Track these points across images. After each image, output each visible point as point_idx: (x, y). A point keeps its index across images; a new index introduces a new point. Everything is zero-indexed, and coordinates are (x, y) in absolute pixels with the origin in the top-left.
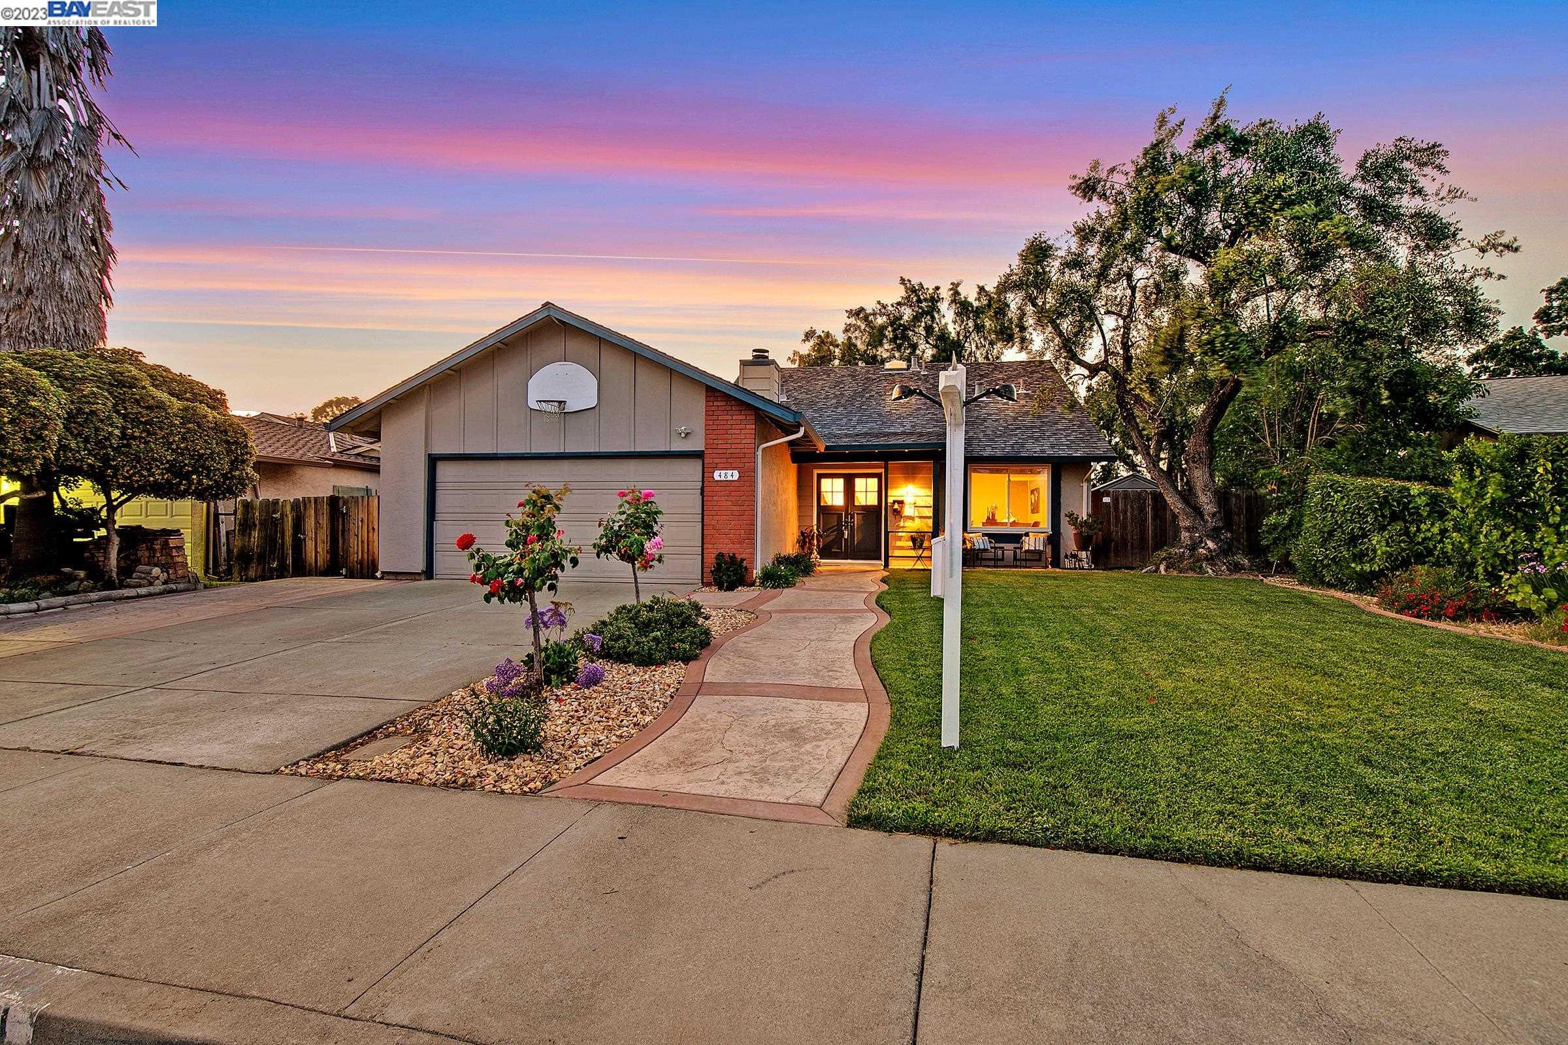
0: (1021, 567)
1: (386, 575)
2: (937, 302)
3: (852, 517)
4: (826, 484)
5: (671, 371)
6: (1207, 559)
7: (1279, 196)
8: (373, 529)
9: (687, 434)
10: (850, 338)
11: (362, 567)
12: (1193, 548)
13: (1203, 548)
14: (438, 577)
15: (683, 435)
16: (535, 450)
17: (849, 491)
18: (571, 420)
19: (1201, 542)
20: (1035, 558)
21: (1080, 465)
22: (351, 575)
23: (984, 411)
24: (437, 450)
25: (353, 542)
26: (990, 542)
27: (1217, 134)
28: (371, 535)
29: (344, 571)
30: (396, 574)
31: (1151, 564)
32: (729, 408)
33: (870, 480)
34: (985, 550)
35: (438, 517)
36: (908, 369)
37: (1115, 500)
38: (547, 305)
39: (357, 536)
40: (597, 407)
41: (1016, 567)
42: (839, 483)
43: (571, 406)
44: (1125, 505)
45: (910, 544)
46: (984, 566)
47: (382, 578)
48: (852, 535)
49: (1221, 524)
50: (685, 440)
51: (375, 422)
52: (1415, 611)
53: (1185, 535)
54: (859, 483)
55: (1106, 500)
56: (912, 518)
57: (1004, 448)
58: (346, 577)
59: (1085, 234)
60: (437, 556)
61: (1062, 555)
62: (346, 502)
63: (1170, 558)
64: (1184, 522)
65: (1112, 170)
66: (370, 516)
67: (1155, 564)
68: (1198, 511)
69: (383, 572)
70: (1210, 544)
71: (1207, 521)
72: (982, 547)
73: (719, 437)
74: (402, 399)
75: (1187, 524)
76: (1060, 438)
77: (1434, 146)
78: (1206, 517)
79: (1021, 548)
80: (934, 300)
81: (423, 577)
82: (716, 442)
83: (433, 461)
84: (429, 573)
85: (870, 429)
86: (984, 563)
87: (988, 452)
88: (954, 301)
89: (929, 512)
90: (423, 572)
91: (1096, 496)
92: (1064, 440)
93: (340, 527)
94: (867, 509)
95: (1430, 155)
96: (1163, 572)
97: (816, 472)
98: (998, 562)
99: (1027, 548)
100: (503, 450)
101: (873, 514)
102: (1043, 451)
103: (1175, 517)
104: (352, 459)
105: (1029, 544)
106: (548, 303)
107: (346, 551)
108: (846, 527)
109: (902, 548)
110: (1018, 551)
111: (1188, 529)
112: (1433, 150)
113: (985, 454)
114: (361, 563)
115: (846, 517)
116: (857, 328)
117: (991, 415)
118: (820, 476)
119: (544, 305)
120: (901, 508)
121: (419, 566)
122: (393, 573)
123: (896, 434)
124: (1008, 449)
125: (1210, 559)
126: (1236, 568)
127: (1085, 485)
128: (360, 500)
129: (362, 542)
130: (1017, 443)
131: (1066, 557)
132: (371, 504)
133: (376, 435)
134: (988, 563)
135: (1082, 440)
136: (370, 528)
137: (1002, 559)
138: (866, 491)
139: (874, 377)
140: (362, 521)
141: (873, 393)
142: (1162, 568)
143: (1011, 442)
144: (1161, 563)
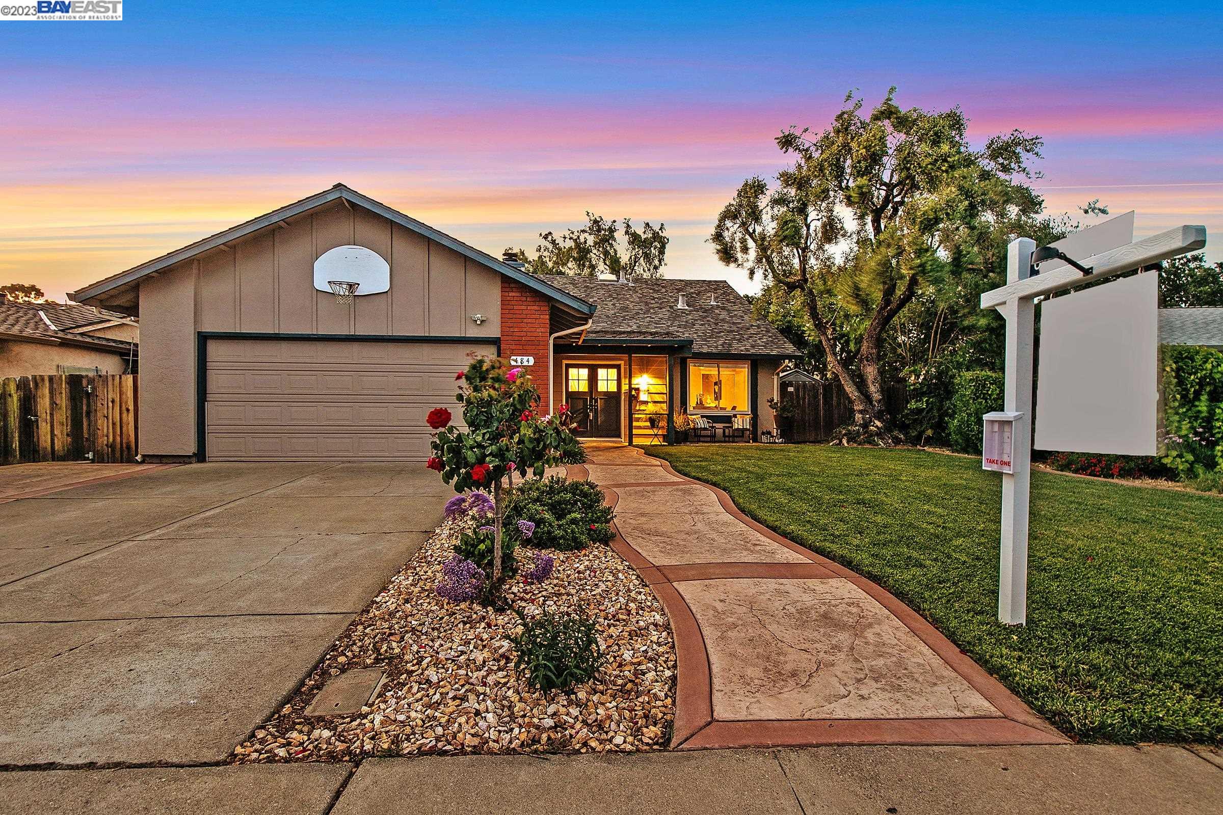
0: (729, 442)
1: (147, 459)
2: (613, 232)
3: (596, 401)
4: (573, 372)
5: (466, 258)
6: (877, 434)
7: (945, 160)
8: (128, 410)
9: (482, 321)
10: (540, 257)
11: (113, 451)
12: (865, 426)
13: (873, 426)
14: (211, 459)
15: (479, 322)
16: (322, 331)
17: (593, 380)
18: (362, 305)
19: (871, 421)
20: (739, 435)
21: (773, 362)
22: (100, 458)
23: (690, 317)
24: (207, 328)
25: (102, 423)
26: (708, 422)
27: (888, 113)
28: (125, 415)
29: (90, 455)
30: (161, 459)
31: (835, 438)
32: (524, 299)
33: (610, 370)
34: (705, 429)
35: (210, 397)
36: (618, 281)
37: (797, 389)
38: (339, 186)
39: (107, 417)
40: (389, 293)
41: (725, 442)
42: (584, 373)
43: (362, 291)
44: (804, 394)
45: (648, 424)
46: (703, 442)
47: (143, 462)
48: (596, 417)
49: (883, 408)
50: (479, 327)
51: (130, 296)
52: (1089, 471)
53: (858, 416)
54: (602, 373)
55: (791, 389)
56: (646, 403)
57: (717, 347)
58: (93, 461)
59: (787, 179)
60: (210, 439)
61: (759, 433)
62: (91, 381)
63: (850, 434)
64: (858, 407)
65: (806, 130)
66: (124, 396)
67: (838, 439)
68: (868, 398)
69: (144, 456)
70: (878, 423)
71: (875, 405)
72: (703, 426)
73: (515, 325)
74: (165, 272)
75: (861, 408)
76: (756, 341)
77: (1037, 138)
78: (874, 403)
79: (732, 427)
80: (612, 230)
81: (194, 459)
82: (512, 330)
83: (203, 339)
84: (200, 456)
85: (603, 327)
86: (702, 439)
87: (705, 350)
88: (627, 233)
89: (664, 398)
90: (194, 454)
91: (783, 386)
92: (759, 342)
93: (85, 408)
94: (607, 394)
95: (1031, 145)
96: (846, 445)
97: (565, 362)
98: (713, 438)
99: (736, 427)
100: (284, 330)
101: (612, 398)
102: (747, 350)
103: (851, 402)
104: (79, 338)
105: (738, 423)
106: (340, 185)
107: (93, 434)
108: (591, 410)
109: (639, 428)
110: (727, 431)
111: (861, 412)
112: (1035, 141)
113: (705, 351)
114: (112, 446)
115: (591, 401)
116: (546, 249)
117: (697, 320)
118: (568, 366)
119: (336, 187)
120: (638, 394)
121: (191, 448)
122: (158, 456)
123: (624, 333)
124: (720, 348)
125: (879, 434)
126: (897, 441)
127: (775, 377)
128: (110, 379)
129: (114, 424)
130: (725, 343)
131: (763, 433)
132: (124, 384)
133: (132, 310)
134: (706, 439)
135: (772, 342)
136: (124, 408)
137: (715, 436)
138: (607, 380)
139: (592, 286)
140: (113, 402)
141: (595, 299)
142: (844, 441)
143: (720, 342)
144: (843, 438)
